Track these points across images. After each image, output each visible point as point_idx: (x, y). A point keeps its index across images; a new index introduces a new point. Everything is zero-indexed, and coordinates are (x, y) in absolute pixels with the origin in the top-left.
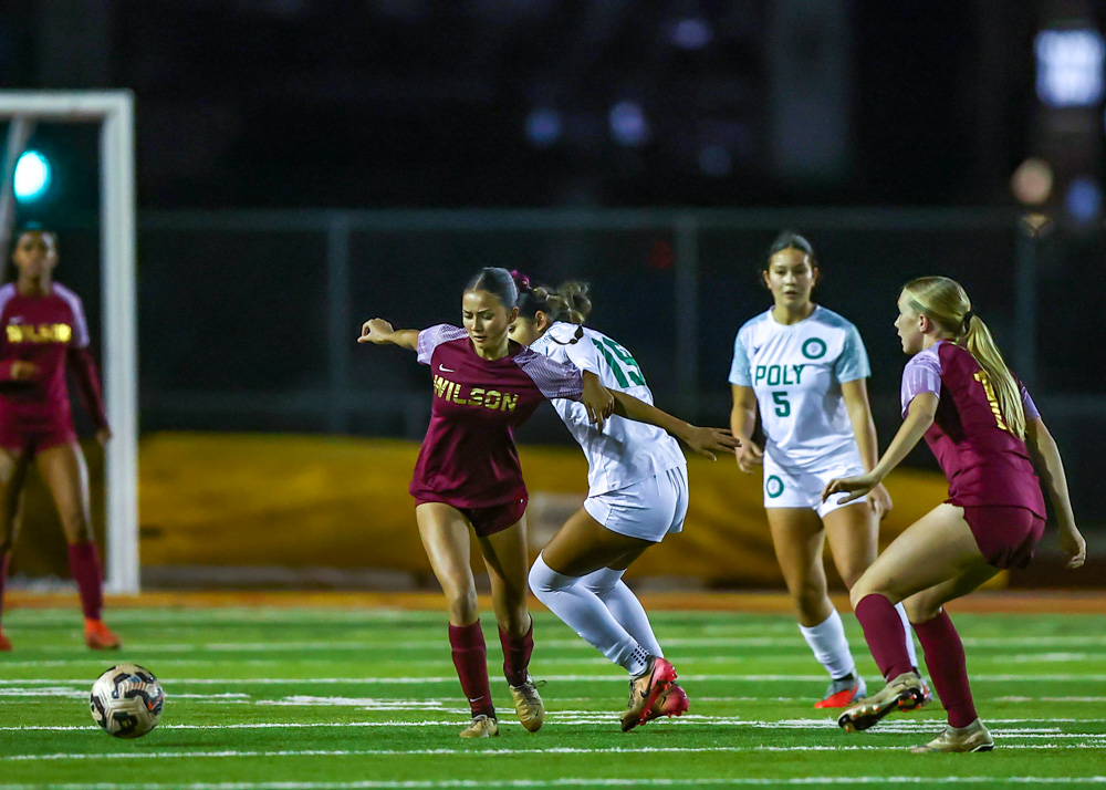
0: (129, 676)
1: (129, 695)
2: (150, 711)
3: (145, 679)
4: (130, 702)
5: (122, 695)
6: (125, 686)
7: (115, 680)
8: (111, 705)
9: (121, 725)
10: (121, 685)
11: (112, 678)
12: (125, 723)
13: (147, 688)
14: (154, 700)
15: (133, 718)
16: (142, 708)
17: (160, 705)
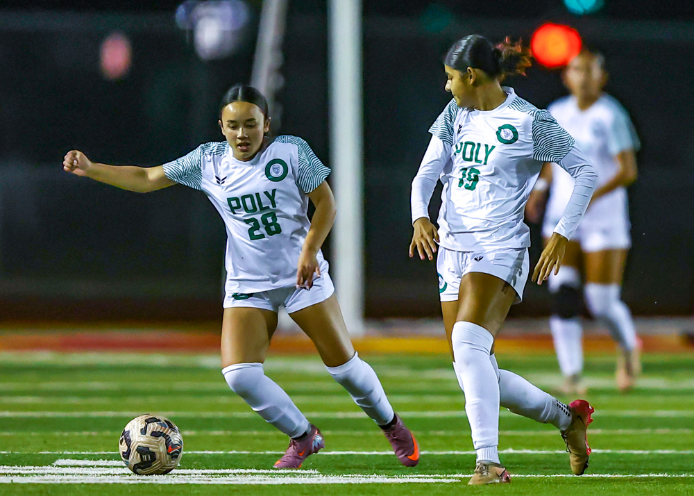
0: (159, 420)
1: (155, 434)
2: (168, 454)
3: (171, 427)
4: (153, 440)
5: (149, 432)
6: (153, 427)
7: (146, 421)
8: (138, 439)
9: (141, 457)
10: (151, 425)
11: (144, 419)
12: (144, 457)
13: (171, 434)
14: (174, 446)
15: (153, 454)
16: (162, 449)
17: (178, 453)
